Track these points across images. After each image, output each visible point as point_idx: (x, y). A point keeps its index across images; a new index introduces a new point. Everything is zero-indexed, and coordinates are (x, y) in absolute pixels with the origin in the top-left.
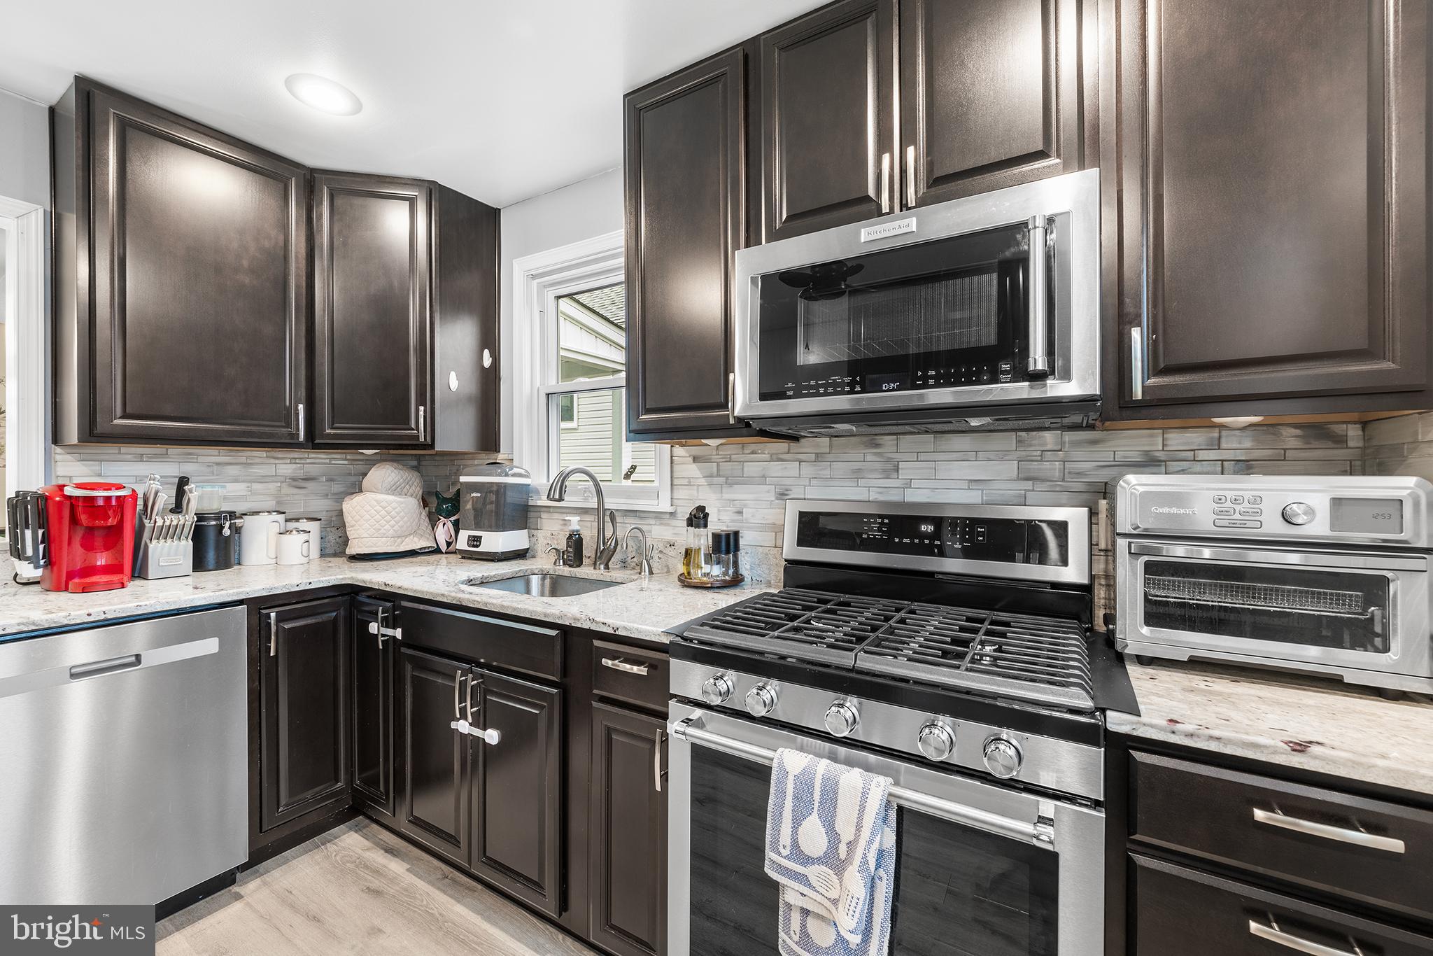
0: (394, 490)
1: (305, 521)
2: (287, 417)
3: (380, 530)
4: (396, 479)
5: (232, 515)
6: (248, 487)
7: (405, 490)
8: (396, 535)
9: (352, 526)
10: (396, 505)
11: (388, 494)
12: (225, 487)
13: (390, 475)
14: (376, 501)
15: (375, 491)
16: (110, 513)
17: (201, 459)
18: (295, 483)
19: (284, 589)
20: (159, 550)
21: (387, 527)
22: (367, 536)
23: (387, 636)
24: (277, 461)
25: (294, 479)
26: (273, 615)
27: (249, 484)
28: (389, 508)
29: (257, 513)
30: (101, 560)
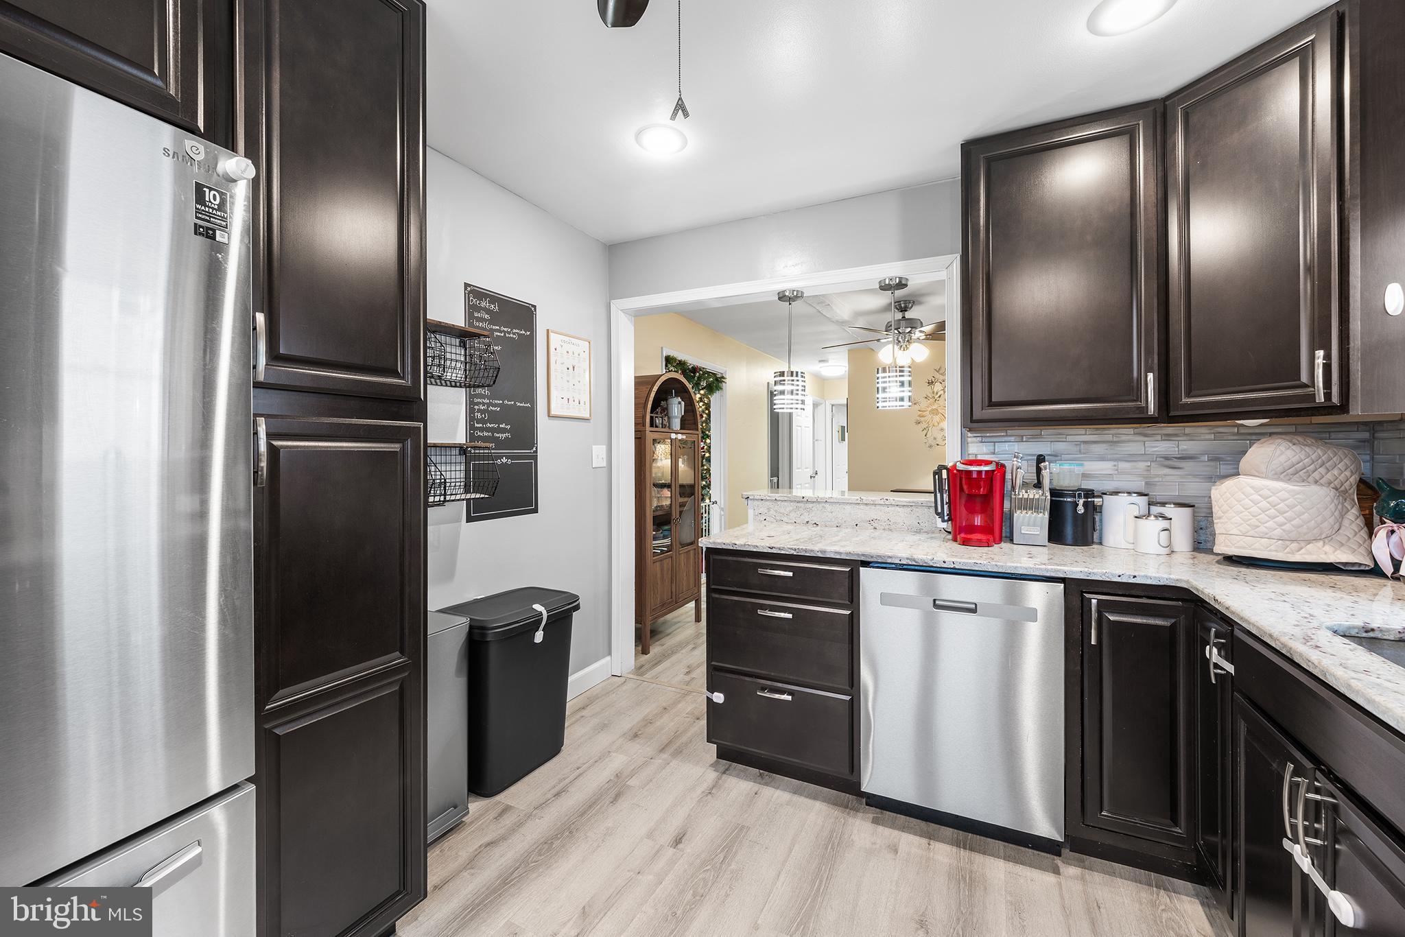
0: (1289, 474)
1: (1172, 506)
2: (1135, 391)
3: (1258, 527)
4: (1296, 459)
5: (1089, 493)
6: (1115, 466)
7: (1316, 475)
8: (1286, 537)
9: (1219, 518)
10: (1287, 495)
11: (1282, 480)
12: (1082, 465)
13: (1282, 453)
14: (1252, 487)
15: (1257, 474)
16: (982, 483)
17: (1069, 438)
18: (1168, 463)
19: (1103, 577)
20: (1021, 519)
21: (1271, 524)
22: (1238, 533)
23: (1225, 670)
24: (1146, 439)
25: (1167, 458)
26: (1094, 601)
27: (1115, 463)
28: (1273, 499)
29: (1116, 493)
30: (978, 521)
